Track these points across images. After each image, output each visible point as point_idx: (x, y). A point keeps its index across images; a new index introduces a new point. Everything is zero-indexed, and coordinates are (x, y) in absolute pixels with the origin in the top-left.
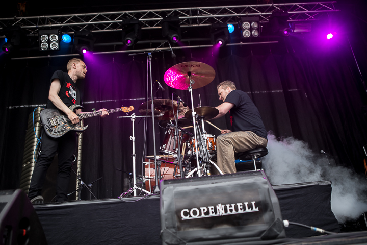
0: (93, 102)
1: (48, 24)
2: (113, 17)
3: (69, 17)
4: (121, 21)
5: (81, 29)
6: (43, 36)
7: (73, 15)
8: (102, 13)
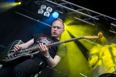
4: (98, 19)
5: (68, 13)
6: (44, 5)
7: (68, 2)
8: (87, 9)
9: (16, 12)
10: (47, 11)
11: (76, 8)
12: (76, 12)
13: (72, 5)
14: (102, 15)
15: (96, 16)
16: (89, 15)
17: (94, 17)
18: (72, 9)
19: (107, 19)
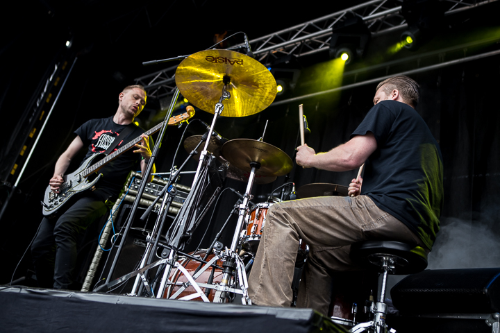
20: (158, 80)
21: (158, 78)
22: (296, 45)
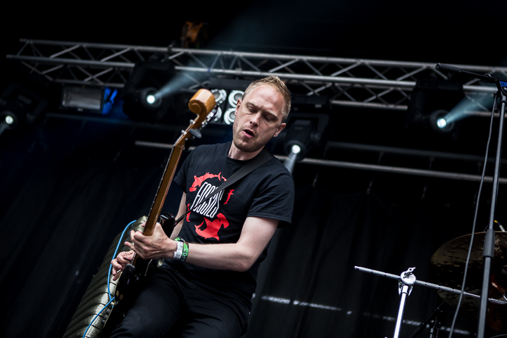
0: (286, 301)
1: (234, 69)
2: (393, 73)
3: (284, 61)
4: (413, 84)
5: (309, 91)
6: (216, 90)
7: (297, 58)
8: (367, 62)
9: (139, 143)
10: (232, 107)
11: (329, 69)
12: (333, 82)
13: (313, 63)
14: (424, 65)
15: (404, 74)
16: (380, 78)
17: (399, 82)
18: (317, 74)
19: (446, 75)
20: (67, 56)
21: (67, 53)
22: (325, 85)
